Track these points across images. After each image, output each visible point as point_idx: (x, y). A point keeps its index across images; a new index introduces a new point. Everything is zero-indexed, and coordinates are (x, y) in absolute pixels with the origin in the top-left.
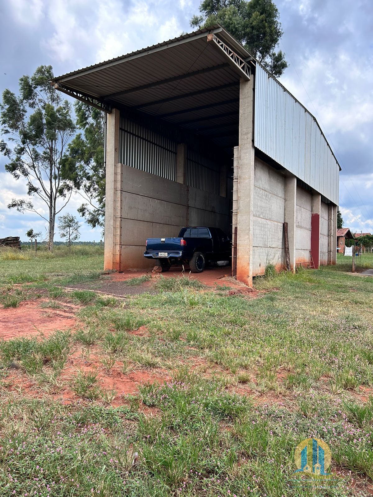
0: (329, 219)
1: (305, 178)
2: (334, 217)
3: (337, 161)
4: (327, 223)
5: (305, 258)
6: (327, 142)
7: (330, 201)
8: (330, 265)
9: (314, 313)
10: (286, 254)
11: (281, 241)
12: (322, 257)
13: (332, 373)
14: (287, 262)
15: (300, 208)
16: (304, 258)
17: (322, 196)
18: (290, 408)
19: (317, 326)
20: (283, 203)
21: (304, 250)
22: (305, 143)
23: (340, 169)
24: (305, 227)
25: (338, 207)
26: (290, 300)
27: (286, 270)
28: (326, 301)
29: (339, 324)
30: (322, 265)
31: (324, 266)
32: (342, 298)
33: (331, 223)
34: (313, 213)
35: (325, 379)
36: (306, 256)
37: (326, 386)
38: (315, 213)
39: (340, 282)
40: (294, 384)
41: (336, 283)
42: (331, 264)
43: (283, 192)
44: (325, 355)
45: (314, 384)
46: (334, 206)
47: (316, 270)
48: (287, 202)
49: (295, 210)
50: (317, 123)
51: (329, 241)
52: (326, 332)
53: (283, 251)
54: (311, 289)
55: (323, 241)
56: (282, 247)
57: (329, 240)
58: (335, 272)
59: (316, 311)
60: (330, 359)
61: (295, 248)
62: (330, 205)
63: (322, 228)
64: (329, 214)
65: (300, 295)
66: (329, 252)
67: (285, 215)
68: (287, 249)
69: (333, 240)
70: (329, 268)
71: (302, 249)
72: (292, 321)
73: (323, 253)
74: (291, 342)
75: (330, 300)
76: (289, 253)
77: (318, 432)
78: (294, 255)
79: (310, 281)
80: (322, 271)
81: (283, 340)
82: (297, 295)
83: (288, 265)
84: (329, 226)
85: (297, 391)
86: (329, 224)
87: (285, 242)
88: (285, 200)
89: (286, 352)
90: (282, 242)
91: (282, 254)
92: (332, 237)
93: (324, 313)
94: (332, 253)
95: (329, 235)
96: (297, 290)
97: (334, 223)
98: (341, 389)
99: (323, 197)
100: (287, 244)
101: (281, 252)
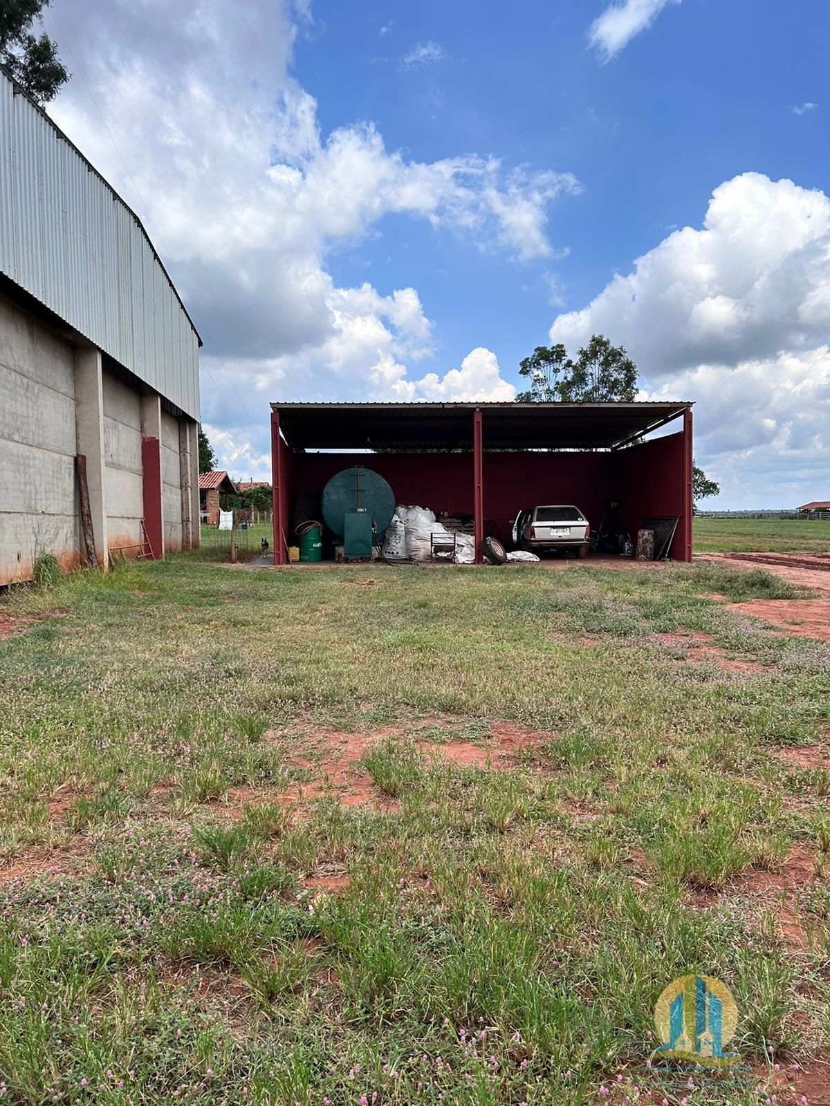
0: (182, 451)
1: (120, 353)
2: (192, 446)
3: (191, 323)
4: (178, 460)
5: (131, 536)
6: (168, 278)
7: (183, 411)
8: (188, 550)
9: (147, 656)
10: (85, 529)
11: (71, 498)
12: (169, 533)
13: (176, 778)
14: (87, 546)
15: (116, 423)
16: (129, 536)
17: (164, 400)
18: (77, 872)
19: (151, 683)
20: (72, 409)
21: (129, 518)
22: (118, 274)
23: (200, 344)
24: (127, 465)
25: (199, 425)
26: (92, 632)
27: (85, 564)
28: (173, 628)
29: (198, 672)
30: (170, 551)
31: (174, 553)
32: (207, 617)
33: (186, 459)
34: (144, 435)
35: (162, 790)
36: (133, 532)
37: (164, 805)
38: (149, 435)
39: (206, 585)
40: (91, 818)
41: (197, 588)
42: (189, 548)
43: (71, 383)
44: (164, 741)
45: (137, 808)
46: (192, 422)
47: (155, 562)
48: (81, 406)
49: (101, 427)
50: (143, 230)
51: (184, 499)
52: (169, 693)
53: (78, 523)
54: (143, 604)
55: (170, 499)
56: (75, 512)
57: (184, 496)
58: (197, 563)
59: (151, 650)
60: (173, 748)
61: (104, 514)
62: (182, 420)
63: (167, 470)
64: (182, 440)
65: (116, 620)
66: (185, 521)
67: (77, 438)
68: (86, 518)
69: (193, 497)
70: (185, 556)
71: (122, 517)
72: (95, 679)
73: (172, 524)
74: (89, 727)
75: (182, 622)
76: (90, 525)
77: (136, 907)
78: (105, 530)
79: (142, 586)
80: (169, 564)
81: (71, 725)
82: (110, 620)
83: (89, 553)
84: (182, 465)
85: (96, 832)
86: (183, 461)
87: (81, 500)
88: (77, 402)
89: (77, 750)
90: (75, 502)
91: (75, 530)
92: (189, 488)
93: (169, 653)
94: (191, 524)
95: (183, 487)
96: (112, 609)
97: (193, 460)
98: (192, 804)
99: (165, 402)
100: (85, 505)
101: (72, 525)
